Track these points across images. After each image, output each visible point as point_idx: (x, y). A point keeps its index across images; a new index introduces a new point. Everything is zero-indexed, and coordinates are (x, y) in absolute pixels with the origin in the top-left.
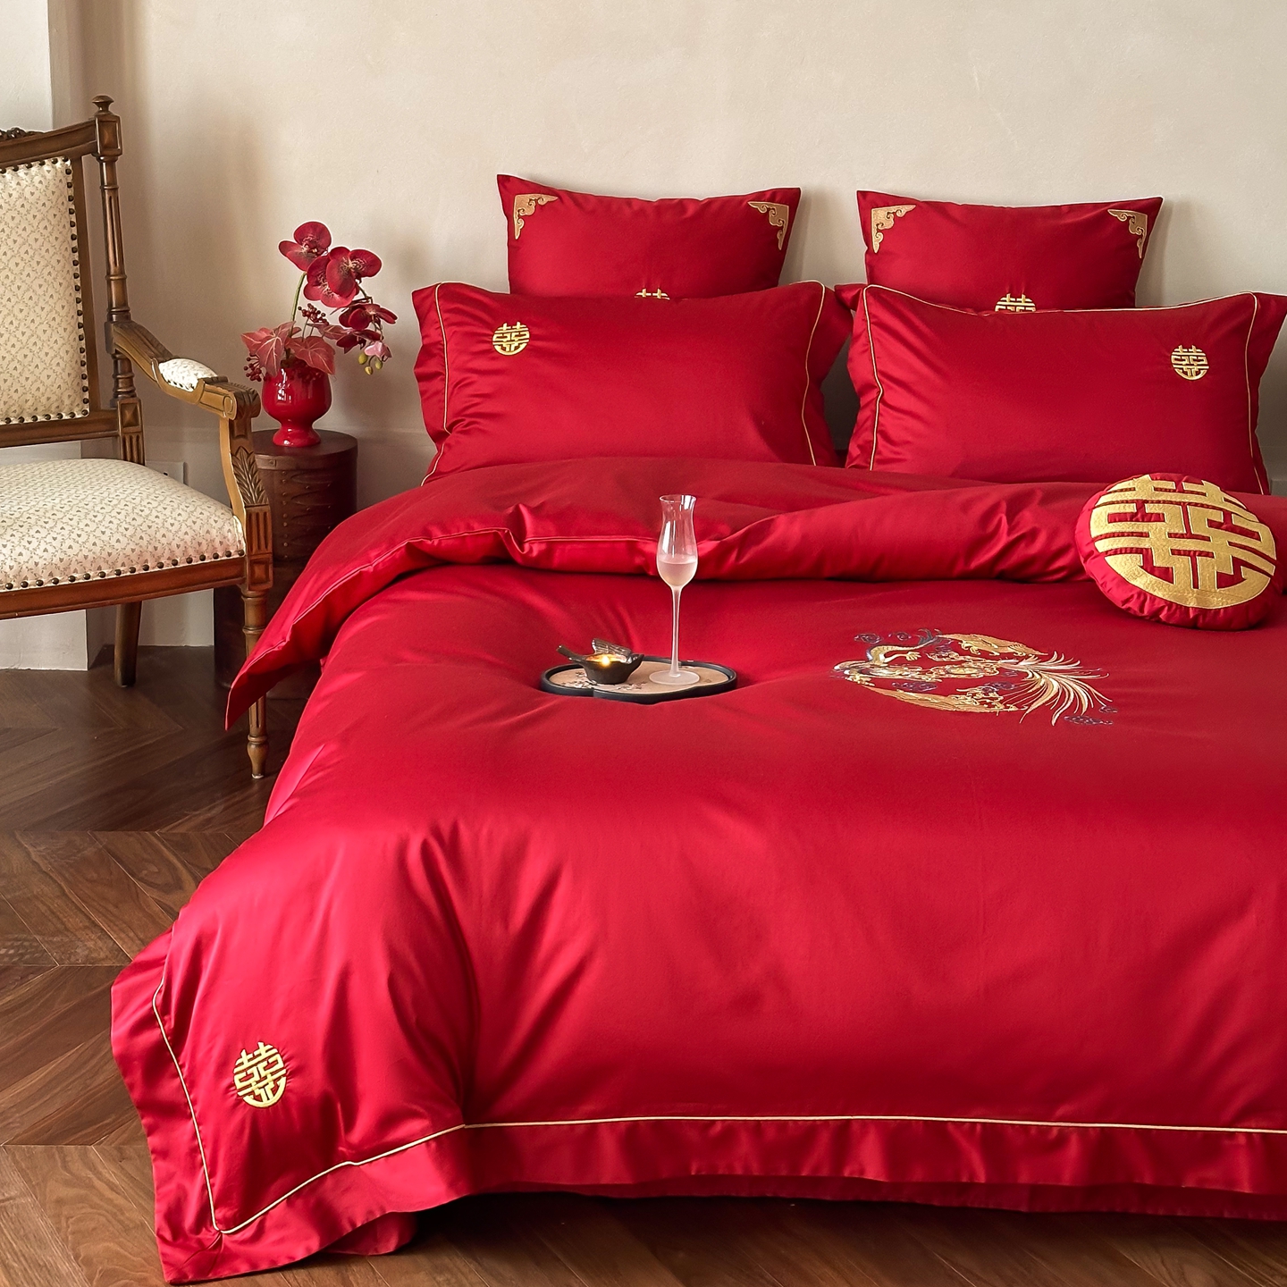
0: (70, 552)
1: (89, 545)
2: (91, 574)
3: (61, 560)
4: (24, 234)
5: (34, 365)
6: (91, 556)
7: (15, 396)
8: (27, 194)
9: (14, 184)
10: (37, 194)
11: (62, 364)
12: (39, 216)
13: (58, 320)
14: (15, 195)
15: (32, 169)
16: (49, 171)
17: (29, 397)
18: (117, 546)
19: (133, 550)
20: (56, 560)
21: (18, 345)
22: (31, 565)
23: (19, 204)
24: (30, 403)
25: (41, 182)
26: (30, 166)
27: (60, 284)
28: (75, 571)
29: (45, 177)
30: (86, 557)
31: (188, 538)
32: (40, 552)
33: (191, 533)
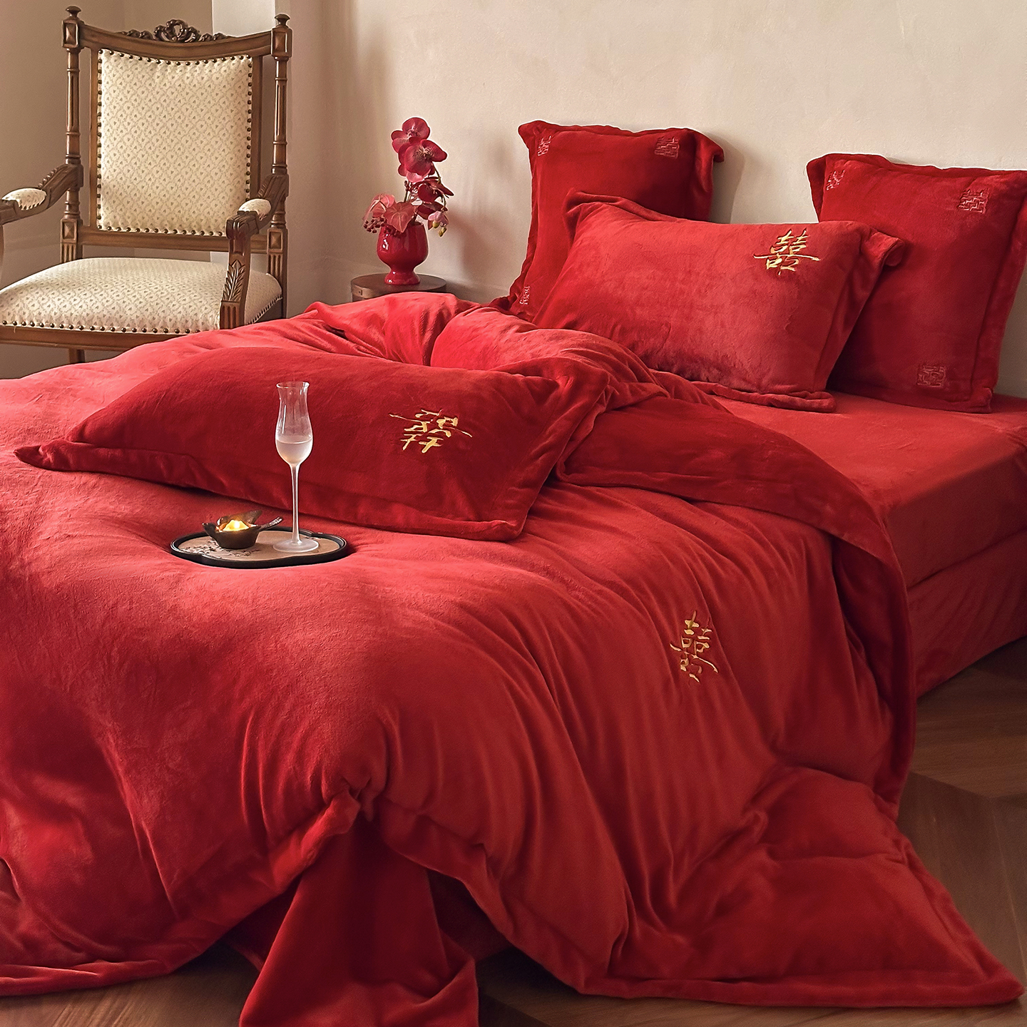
0: (95, 311)
1: (110, 308)
2: (105, 327)
3: (88, 315)
4: (209, 106)
5: (206, 196)
6: (108, 315)
7: (194, 216)
8: (214, 78)
9: (207, 72)
10: (221, 78)
11: (227, 198)
12: (220, 95)
13: (227, 167)
14: (206, 79)
15: (226, 62)
16: (233, 64)
17: (202, 217)
18: (128, 312)
19: (137, 317)
20: (84, 314)
21: (197, 181)
22: (68, 314)
23: (207, 85)
24: (203, 222)
25: (225, 71)
26: (224, 60)
27: (231, 143)
28: (95, 324)
29: (229, 67)
30: (104, 316)
31: (179, 316)
32: (77, 307)
33: (183, 313)
